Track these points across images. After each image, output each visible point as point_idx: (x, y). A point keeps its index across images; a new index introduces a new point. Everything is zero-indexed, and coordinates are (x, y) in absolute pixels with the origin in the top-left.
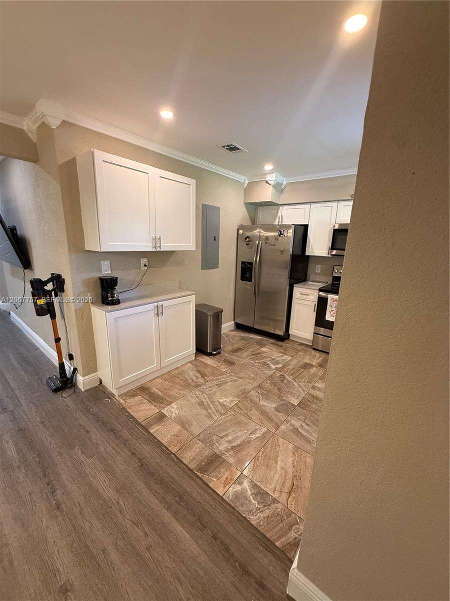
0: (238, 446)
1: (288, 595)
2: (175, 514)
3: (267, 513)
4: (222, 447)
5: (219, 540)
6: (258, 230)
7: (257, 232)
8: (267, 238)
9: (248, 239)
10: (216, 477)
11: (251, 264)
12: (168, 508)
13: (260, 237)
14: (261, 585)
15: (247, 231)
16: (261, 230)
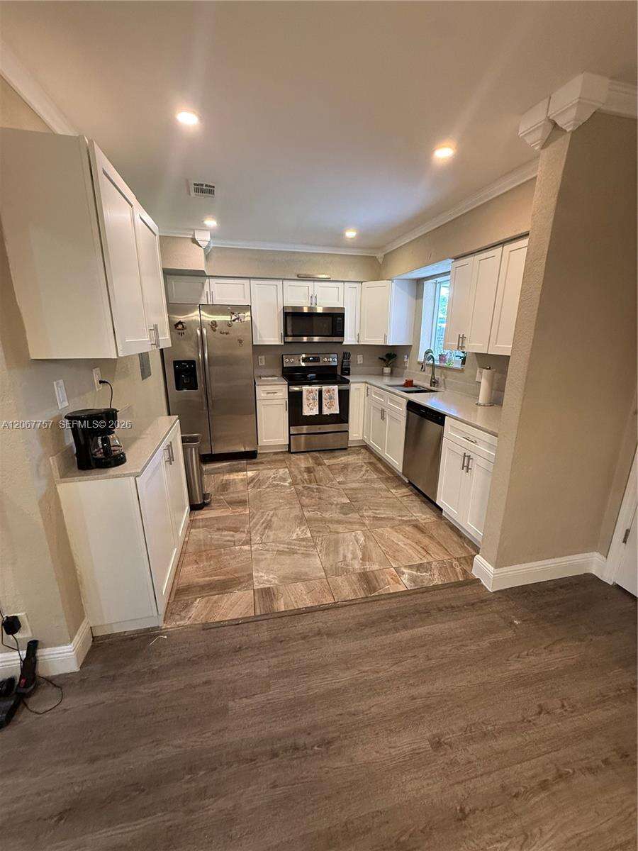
0: (364, 554)
1: (494, 592)
2: (405, 627)
3: (436, 572)
4: (357, 565)
5: (444, 609)
6: (197, 312)
7: (194, 316)
8: (214, 324)
9: (180, 326)
10: (386, 584)
11: (193, 362)
12: (397, 630)
13: (201, 324)
14: (482, 601)
15: (176, 314)
16: (202, 313)
